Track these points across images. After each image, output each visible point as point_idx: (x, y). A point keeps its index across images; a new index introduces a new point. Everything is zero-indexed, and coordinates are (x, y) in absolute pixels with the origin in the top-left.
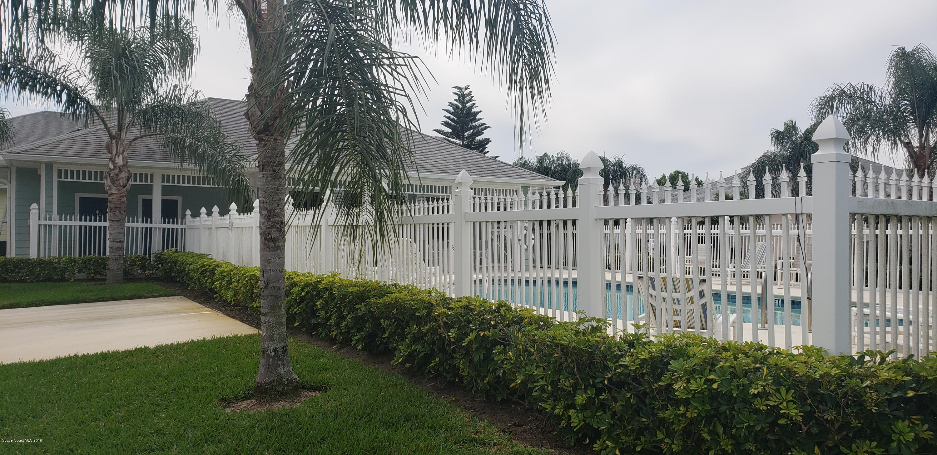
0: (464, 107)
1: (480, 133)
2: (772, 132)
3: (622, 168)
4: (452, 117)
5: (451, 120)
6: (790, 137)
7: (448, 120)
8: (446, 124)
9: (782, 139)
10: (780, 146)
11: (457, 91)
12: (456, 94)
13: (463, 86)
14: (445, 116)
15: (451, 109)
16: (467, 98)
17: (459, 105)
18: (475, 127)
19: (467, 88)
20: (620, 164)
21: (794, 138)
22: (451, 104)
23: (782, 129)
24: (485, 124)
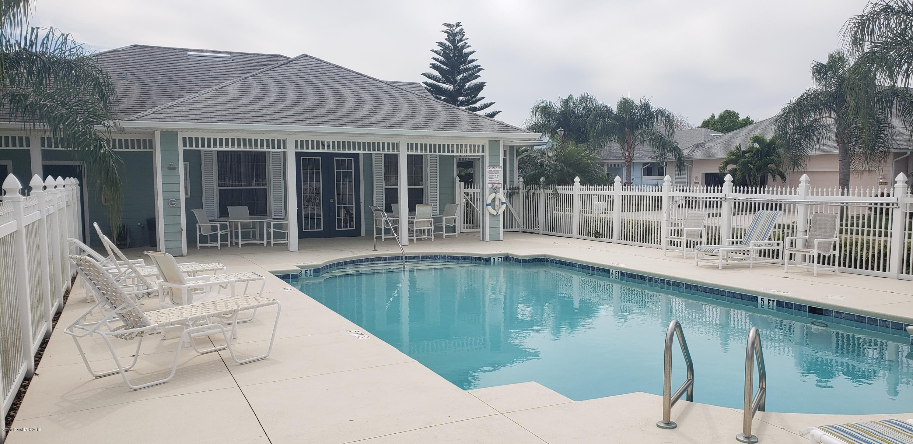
0: (455, 47)
1: (473, 77)
2: (812, 66)
3: (650, 111)
4: (442, 58)
5: (441, 62)
6: (836, 71)
7: (436, 62)
8: (434, 67)
9: (826, 74)
10: (823, 82)
11: (446, 28)
12: (445, 32)
13: (454, 23)
14: (433, 58)
15: (439, 49)
16: (458, 37)
17: (450, 45)
18: (469, 69)
19: (458, 25)
20: (646, 106)
21: (841, 72)
22: (440, 44)
23: (825, 62)
24: (480, 66)
